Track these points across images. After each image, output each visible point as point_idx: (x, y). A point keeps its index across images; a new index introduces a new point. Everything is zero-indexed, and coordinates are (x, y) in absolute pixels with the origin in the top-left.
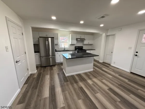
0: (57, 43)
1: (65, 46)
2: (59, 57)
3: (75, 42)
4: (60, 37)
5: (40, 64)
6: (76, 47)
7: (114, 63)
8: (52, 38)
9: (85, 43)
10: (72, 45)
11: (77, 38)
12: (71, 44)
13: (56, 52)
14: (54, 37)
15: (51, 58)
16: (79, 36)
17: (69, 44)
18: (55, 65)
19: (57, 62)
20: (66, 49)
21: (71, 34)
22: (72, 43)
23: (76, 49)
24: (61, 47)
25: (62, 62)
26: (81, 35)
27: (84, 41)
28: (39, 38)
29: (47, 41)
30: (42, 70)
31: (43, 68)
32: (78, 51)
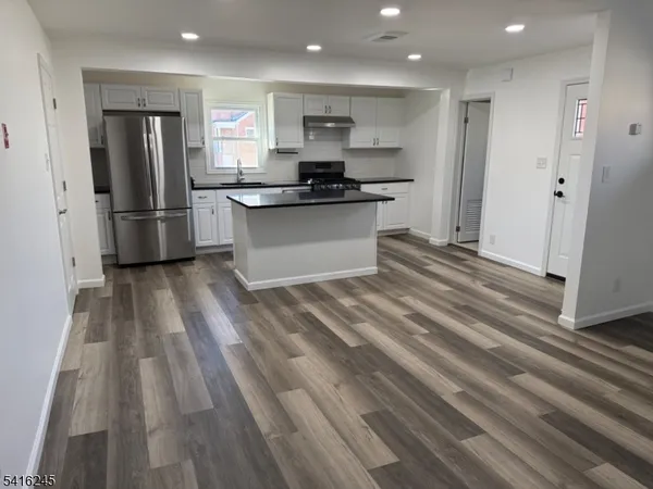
0: (199, 145)
1: (239, 162)
2: (212, 221)
3: (295, 138)
4: (213, 111)
5: (114, 253)
6: (302, 165)
8: (171, 116)
9: (353, 145)
10: (280, 153)
11: (307, 114)
12: (272, 147)
13: (194, 192)
14: (176, 109)
15: (164, 220)
16: (316, 109)
17: (266, 151)
18: (193, 259)
19: (199, 243)
20: (247, 180)
21: (272, 94)
22: (281, 146)
23: (303, 177)
24: (216, 166)
25: (231, 245)
26: (330, 97)
27: (348, 129)
28: (104, 115)
29: (149, 132)
30: (129, 277)
31: (128, 270)
32: (312, 185)
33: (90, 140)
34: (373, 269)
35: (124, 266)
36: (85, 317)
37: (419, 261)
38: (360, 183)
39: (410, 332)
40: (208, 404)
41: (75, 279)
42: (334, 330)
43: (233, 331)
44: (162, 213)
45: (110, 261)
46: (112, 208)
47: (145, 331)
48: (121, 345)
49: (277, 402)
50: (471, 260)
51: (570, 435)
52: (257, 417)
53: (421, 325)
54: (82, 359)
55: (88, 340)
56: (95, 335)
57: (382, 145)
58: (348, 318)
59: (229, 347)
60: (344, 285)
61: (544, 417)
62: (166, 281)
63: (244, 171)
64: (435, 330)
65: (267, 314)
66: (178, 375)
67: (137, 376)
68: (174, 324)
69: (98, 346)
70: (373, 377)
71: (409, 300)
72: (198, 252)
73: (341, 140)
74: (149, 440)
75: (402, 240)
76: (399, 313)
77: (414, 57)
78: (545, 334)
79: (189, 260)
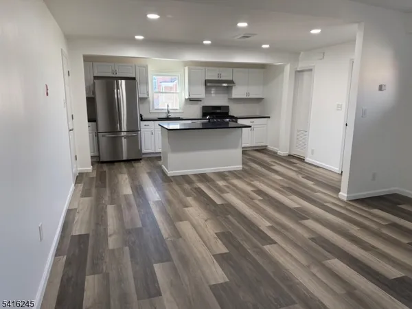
0: (146, 96)
1: (168, 106)
2: (151, 139)
3: (200, 92)
4: (155, 75)
5: (97, 154)
6: (204, 107)
7: (313, 152)
8: (131, 80)
9: (234, 96)
10: (191, 100)
11: (207, 78)
12: (187, 97)
13: (142, 122)
14: (134, 76)
15: (125, 137)
16: (212, 75)
17: (184, 100)
18: (141, 159)
19: (144, 151)
20: (172, 116)
21: (187, 67)
22: (192, 97)
23: (204, 115)
24: (156, 108)
25: (160, 153)
26: (221, 69)
27: (232, 87)
28: (94, 79)
29: (118, 88)
30: (105, 168)
31: (105, 165)
32: (209, 119)
33: (87, 93)
34: (239, 167)
35: (103, 162)
36: (81, 186)
37: (268, 164)
38: (237, 118)
39: (252, 199)
40: (139, 225)
41: (77, 167)
42: (210, 196)
43: (158, 195)
44: (125, 134)
45: (95, 160)
46: (97, 130)
47: (111, 193)
48: (99, 199)
49: (174, 226)
50: (299, 164)
51: (323, 247)
52: (163, 231)
53: (259, 195)
54: (79, 204)
55: (82, 196)
56: (86, 194)
57: (251, 96)
58: (220, 191)
59: (153, 202)
60: (222, 175)
61: (312, 239)
62: (125, 170)
63: (170, 111)
64: (266, 198)
65: (176, 188)
66: (126, 213)
67: (106, 212)
68: (127, 190)
69: (87, 199)
70: (226, 218)
71: (257, 183)
72: (144, 156)
73: (227, 93)
74: (109, 238)
75: (263, 153)
76: (249, 189)
77: (266, 46)
78: (329, 202)
79: (138, 160)
